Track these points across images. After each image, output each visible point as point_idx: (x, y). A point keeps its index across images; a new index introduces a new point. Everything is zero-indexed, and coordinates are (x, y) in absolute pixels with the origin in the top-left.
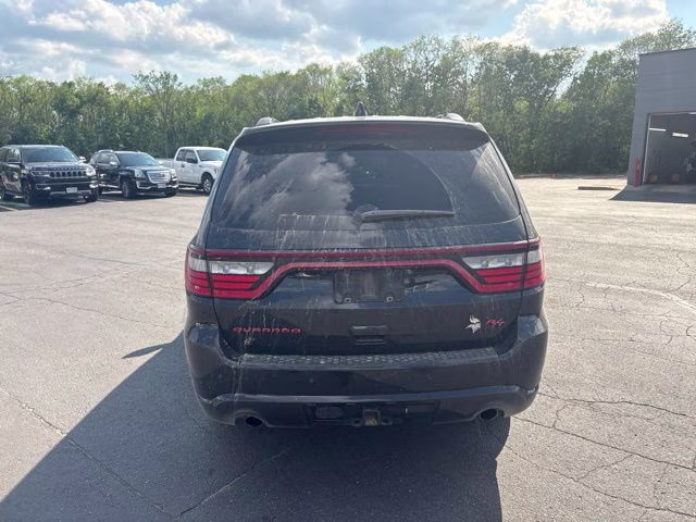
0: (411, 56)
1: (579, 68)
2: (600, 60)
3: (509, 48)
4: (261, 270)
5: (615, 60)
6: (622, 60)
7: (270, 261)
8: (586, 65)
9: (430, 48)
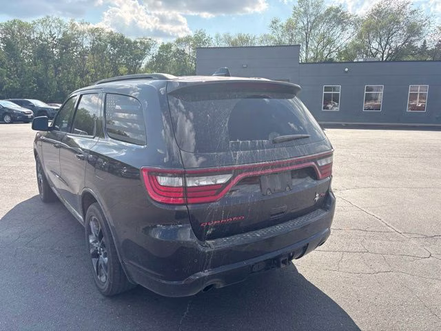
0: (40, 28)
1: (154, 51)
2: (165, 48)
3: (111, 33)
4: (222, 180)
5: (173, 49)
6: (178, 50)
7: (231, 173)
8: (158, 49)
9: (53, 25)
